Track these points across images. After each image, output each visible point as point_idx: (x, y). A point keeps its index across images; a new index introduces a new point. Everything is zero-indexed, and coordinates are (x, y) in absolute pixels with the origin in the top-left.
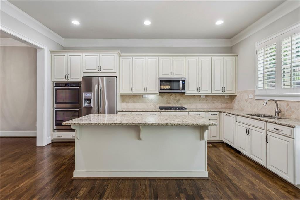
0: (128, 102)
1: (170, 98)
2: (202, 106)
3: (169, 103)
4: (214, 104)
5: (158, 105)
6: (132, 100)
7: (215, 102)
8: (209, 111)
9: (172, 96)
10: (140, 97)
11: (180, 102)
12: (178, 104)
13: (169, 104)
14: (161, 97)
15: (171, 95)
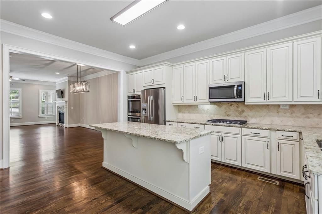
0: (184, 113)
1: (230, 109)
2: (282, 121)
3: (229, 114)
4: (310, 120)
5: (215, 116)
6: (187, 110)
7: (311, 116)
8: (278, 130)
9: (233, 105)
10: (195, 108)
11: (244, 114)
12: (241, 117)
13: (228, 116)
14: (218, 107)
15: (231, 105)
